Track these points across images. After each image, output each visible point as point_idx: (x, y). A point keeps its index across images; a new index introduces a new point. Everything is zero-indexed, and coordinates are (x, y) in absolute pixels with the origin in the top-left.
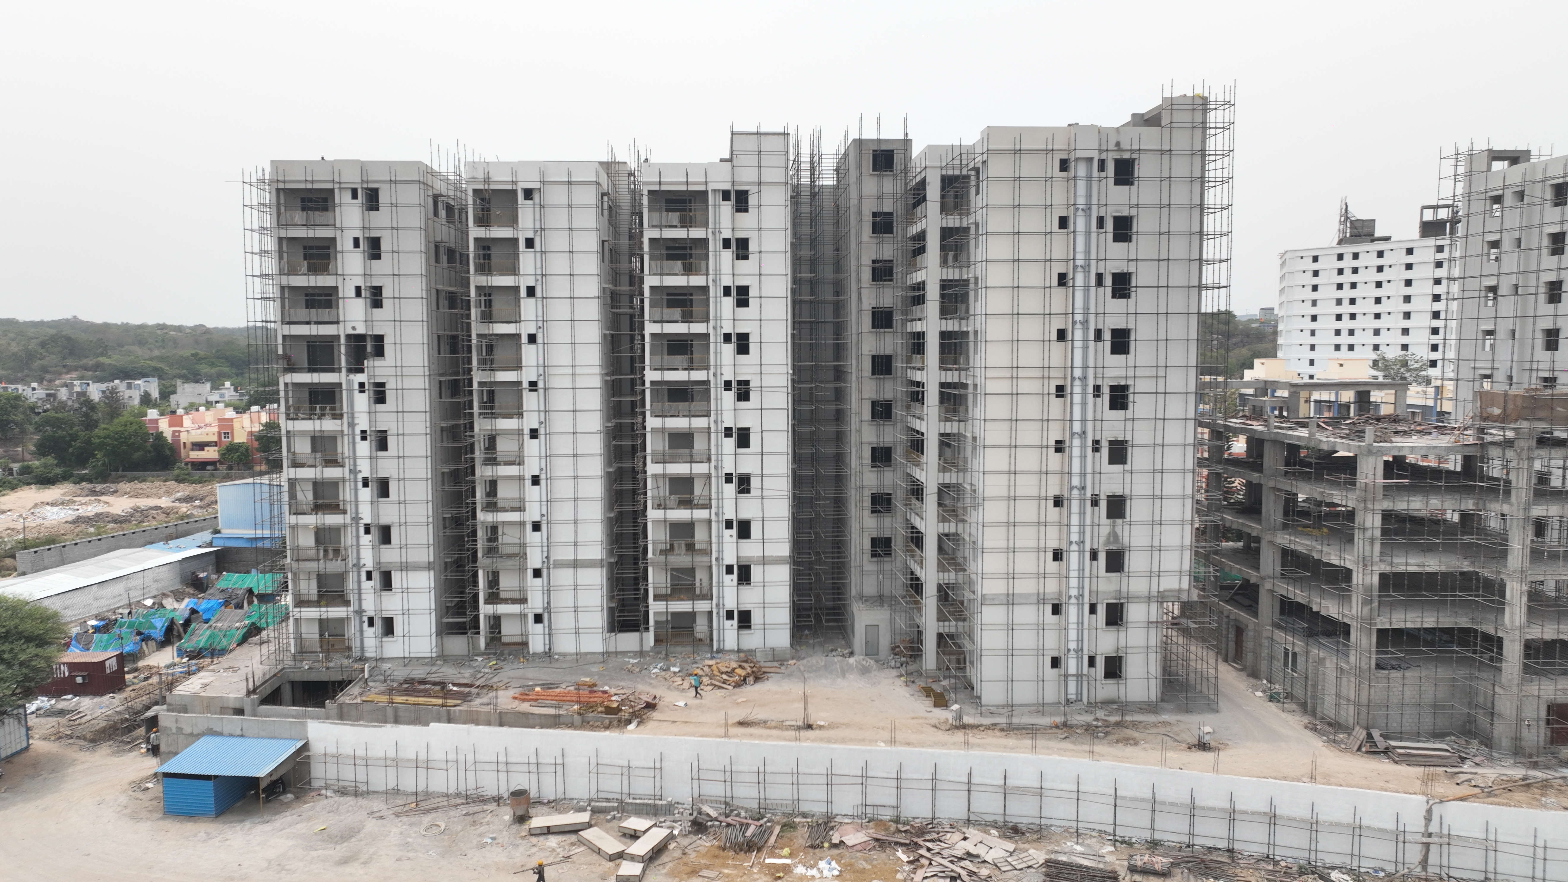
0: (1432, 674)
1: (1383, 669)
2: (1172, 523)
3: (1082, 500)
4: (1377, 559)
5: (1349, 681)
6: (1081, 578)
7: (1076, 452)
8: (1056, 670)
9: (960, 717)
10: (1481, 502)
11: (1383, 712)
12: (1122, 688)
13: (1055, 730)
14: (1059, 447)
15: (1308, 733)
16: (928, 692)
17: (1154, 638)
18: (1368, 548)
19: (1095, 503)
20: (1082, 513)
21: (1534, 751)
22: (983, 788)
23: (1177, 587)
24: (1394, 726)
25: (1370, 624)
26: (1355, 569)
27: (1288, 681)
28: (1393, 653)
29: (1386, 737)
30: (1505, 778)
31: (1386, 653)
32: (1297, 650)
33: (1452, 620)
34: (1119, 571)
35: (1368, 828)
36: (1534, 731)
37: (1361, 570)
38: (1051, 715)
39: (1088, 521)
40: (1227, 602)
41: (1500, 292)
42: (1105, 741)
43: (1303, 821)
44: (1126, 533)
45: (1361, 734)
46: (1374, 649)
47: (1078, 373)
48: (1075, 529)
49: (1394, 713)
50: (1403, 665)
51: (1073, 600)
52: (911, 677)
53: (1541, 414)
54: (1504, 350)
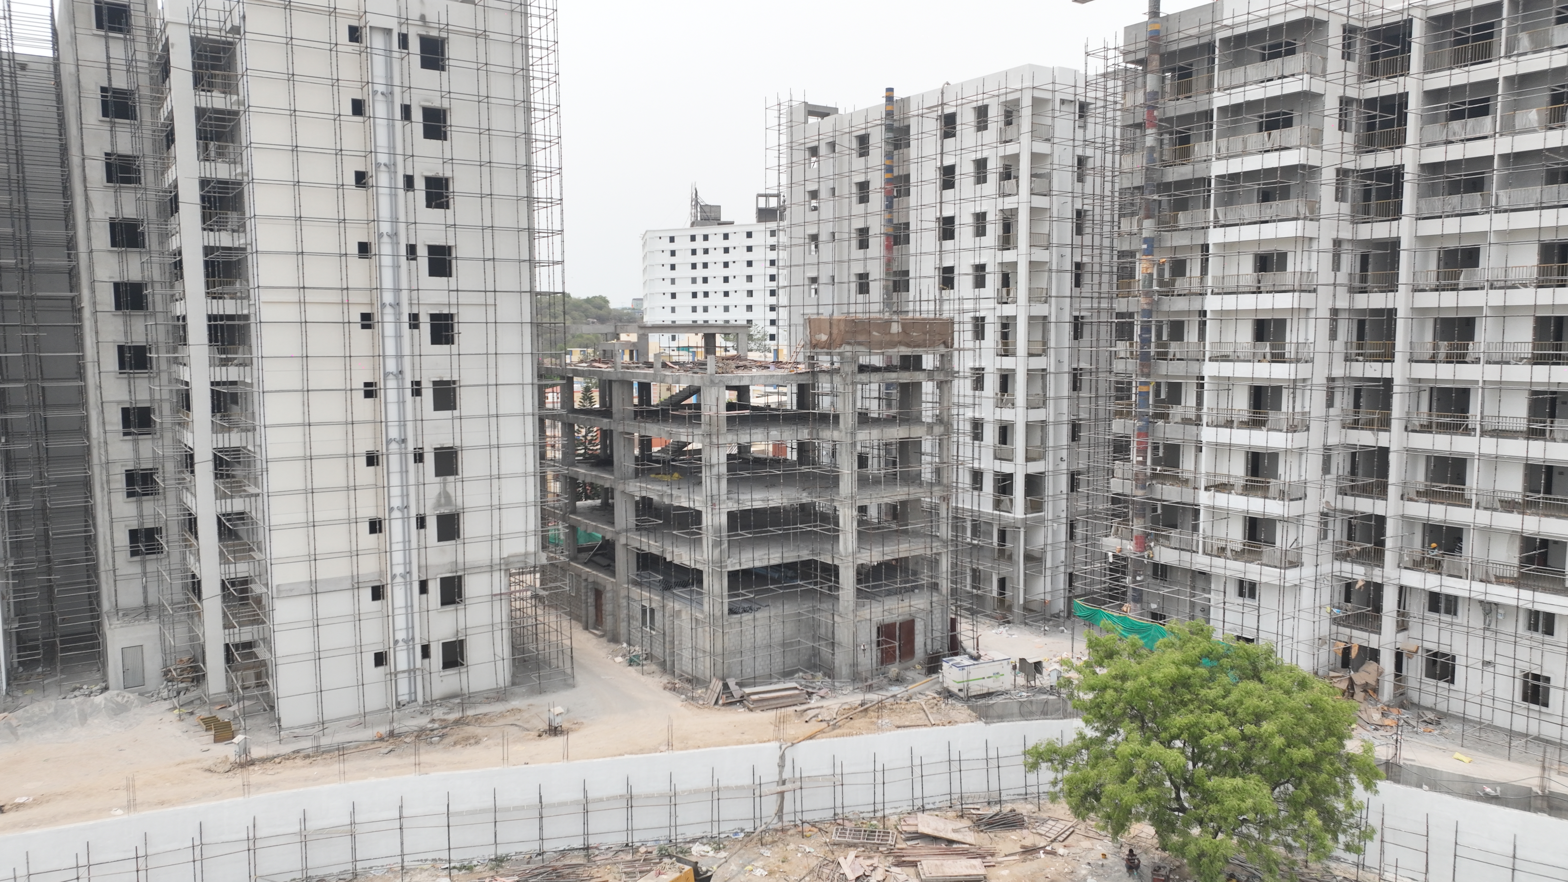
0: (780, 611)
1: (736, 613)
2: (514, 476)
3: (403, 455)
4: (725, 497)
5: (704, 631)
6: (407, 550)
7: (392, 395)
8: (381, 669)
9: (246, 751)
10: (815, 431)
11: (737, 659)
12: (464, 676)
13: (378, 744)
14: (370, 391)
15: (668, 694)
16: (211, 723)
17: (501, 613)
18: (715, 486)
19: (419, 457)
20: (404, 472)
21: (869, 675)
22: (273, 842)
23: (523, 551)
24: (748, 672)
25: (721, 567)
26: (704, 510)
27: (646, 641)
28: (744, 595)
29: (741, 685)
30: (847, 707)
31: (737, 595)
32: (654, 605)
33: (795, 554)
34: (453, 539)
35: (727, 788)
36: (868, 654)
37: (709, 509)
38: (373, 725)
39: (412, 480)
40: (585, 564)
41: (821, 238)
42: (440, 746)
43: (661, 796)
44: (459, 493)
45: (717, 685)
46: (726, 593)
47: (388, 298)
48: (396, 491)
49: (747, 658)
50: (755, 607)
51: (399, 579)
52: (187, 709)
53: (861, 338)
54: (826, 294)
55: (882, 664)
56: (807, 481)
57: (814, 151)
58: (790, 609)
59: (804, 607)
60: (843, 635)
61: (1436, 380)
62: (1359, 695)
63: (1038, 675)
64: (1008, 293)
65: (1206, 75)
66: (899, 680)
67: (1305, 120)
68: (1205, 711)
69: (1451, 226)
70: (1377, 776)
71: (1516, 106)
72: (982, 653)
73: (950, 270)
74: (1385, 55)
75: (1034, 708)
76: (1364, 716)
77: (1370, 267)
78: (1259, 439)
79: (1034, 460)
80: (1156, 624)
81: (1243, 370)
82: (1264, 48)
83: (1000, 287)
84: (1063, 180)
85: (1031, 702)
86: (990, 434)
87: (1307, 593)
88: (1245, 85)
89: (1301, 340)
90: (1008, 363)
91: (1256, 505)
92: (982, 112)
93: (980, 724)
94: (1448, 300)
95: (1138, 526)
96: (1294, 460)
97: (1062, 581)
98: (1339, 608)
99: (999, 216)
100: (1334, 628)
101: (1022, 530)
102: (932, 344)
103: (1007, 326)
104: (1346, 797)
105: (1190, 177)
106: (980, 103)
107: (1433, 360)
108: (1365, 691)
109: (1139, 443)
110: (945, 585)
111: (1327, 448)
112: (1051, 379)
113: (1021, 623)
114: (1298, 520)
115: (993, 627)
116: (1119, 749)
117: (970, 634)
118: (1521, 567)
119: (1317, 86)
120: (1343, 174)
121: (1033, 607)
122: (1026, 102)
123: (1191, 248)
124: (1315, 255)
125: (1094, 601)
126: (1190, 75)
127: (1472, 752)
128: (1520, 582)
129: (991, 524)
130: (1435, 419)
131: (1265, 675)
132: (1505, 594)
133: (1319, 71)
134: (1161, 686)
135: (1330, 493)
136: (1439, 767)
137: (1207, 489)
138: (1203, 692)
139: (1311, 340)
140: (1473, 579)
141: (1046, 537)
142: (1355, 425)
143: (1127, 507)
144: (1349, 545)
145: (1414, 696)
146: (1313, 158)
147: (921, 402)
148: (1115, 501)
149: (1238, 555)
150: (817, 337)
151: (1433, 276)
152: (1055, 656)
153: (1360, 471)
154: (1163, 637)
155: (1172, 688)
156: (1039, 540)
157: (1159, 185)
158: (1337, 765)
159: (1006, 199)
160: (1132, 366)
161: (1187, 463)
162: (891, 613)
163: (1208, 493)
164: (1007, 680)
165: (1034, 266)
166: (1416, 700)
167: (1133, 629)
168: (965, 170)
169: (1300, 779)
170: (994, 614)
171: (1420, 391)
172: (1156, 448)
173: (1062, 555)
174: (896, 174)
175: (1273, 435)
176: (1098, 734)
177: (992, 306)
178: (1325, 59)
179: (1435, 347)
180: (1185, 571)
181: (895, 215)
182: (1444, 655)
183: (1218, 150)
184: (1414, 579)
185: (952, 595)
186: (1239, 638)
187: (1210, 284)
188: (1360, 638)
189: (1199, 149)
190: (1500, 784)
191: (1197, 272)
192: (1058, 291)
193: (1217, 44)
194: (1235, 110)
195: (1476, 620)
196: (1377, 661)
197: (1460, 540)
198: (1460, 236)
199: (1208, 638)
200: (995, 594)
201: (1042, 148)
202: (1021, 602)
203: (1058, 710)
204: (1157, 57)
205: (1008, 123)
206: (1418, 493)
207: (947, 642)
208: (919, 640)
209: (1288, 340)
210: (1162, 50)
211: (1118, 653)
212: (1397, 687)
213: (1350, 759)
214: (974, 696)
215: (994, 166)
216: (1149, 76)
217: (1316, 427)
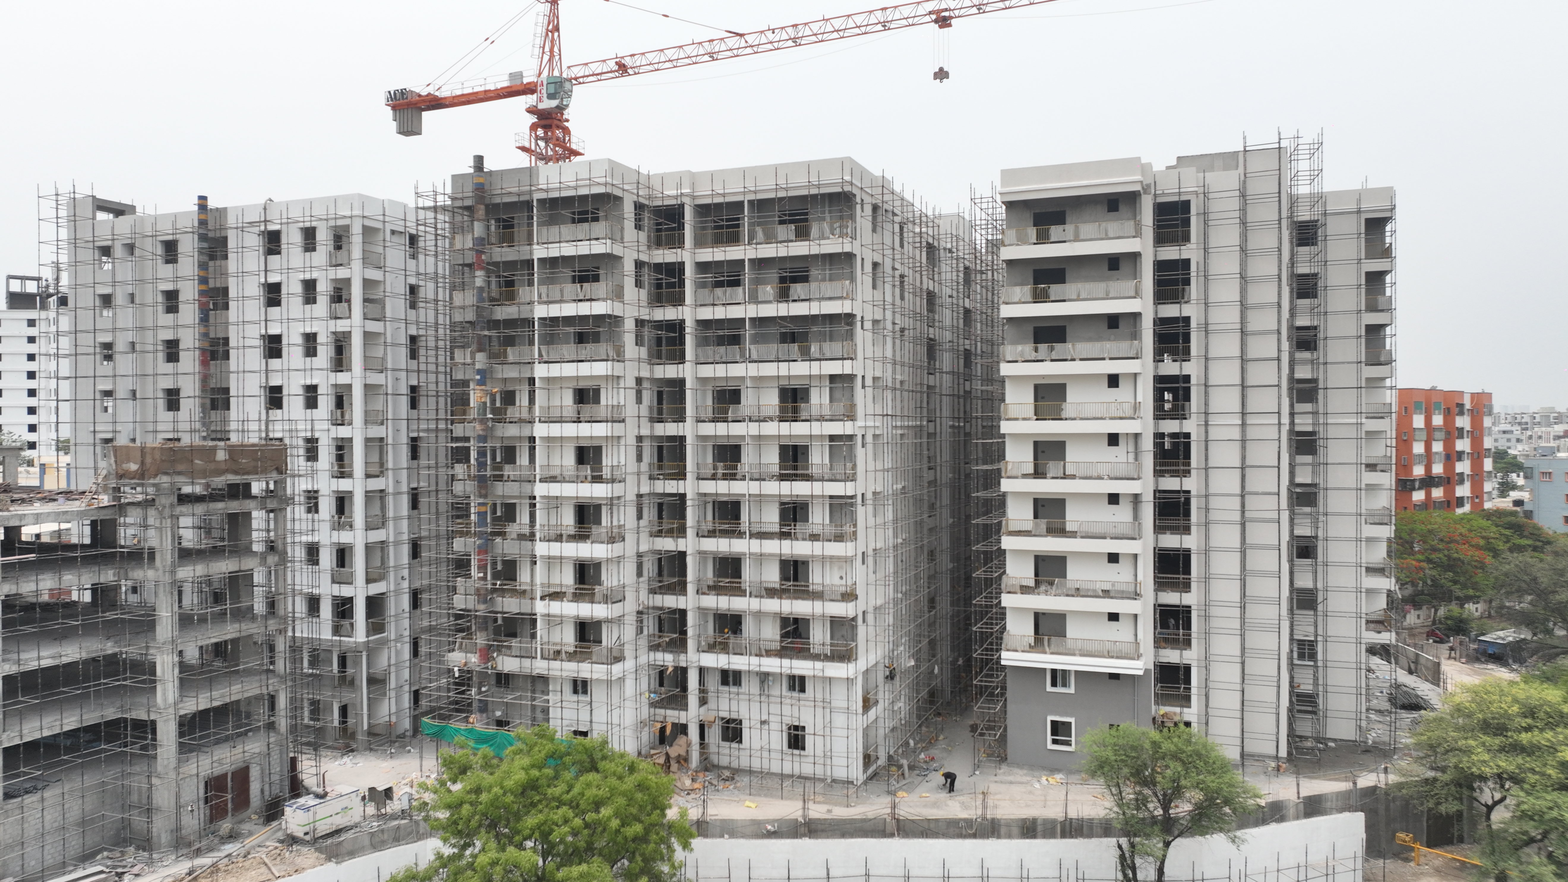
0: (77, 785)
1: (14, 797)
10: (122, 572)
21: (196, 837)
28: (25, 774)
31: (17, 776)
33: (98, 714)
36: (194, 814)
41: (117, 348)
50: (40, 786)
53: (180, 467)
54: (126, 411)
55: (211, 821)
56: (112, 629)
57: (106, 251)
58: (91, 779)
59: (109, 774)
60: (163, 797)
61: (717, 494)
62: (674, 766)
63: (388, 802)
64: (343, 415)
65: (526, 228)
66: (232, 836)
67: (610, 276)
68: (553, 808)
69: (720, 371)
70: (692, 836)
71: (757, 282)
72: (328, 789)
73: (278, 389)
74: (667, 230)
75: (386, 836)
76: (679, 784)
77: (664, 402)
78: (585, 550)
79: (375, 581)
80: (502, 731)
81: (569, 490)
82: (574, 213)
83: (334, 408)
84: (396, 307)
85: (382, 831)
86: (327, 558)
87: (630, 683)
88: (560, 242)
89: (615, 464)
90: (344, 485)
91: (585, 610)
92: (309, 234)
93: (331, 866)
94: (721, 429)
95: (481, 639)
96: (613, 568)
97: (406, 700)
98: (655, 692)
99: (331, 339)
100: (652, 710)
101: (364, 654)
102: (265, 471)
103: (342, 449)
104: (669, 860)
105: (516, 316)
106: (308, 225)
107: (714, 477)
108: (678, 762)
109: (479, 560)
110: (283, 723)
111: (639, 555)
112: (390, 500)
113: (365, 750)
114: (619, 620)
115: (335, 758)
116: (478, 860)
117: (313, 771)
118: (781, 642)
119: (617, 250)
120: (640, 323)
121: (377, 730)
122: (356, 229)
123: (520, 380)
124: (622, 391)
125: (442, 717)
126: (512, 226)
127: (757, 798)
128: (782, 653)
129: (330, 652)
130: (718, 527)
131: (601, 765)
132: (772, 664)
133: (618, 238)
134: (512, 793)
135: (643, 594)
136: (735, 817)
137: (542, 598)
138: (550, 791)
139: (623, 463)
140: (750, 655)
141: (389, 658)
142: (659, 534)
143: (469, 621)
144: (660, 637)
145: (714, 759)
146: (617, 309)
147: (250, 530)
148: (458, 617)
149: (572, 656)
150: (124, 466)
151: (710, 410)
152: (403, 778)
153: (665, 572)
154: (511, 745)
155: (522, 793)
156: (383, 661)
157: (489, 322)
158: (662, 833)
159: (338, 321)
160: (470, 487)
161: (524, 576)
162: (221, 764)
163: (543, 602)
164: (357, 811)
165: (369, 389)
166: (716, 762)
167: (483, 739)
168: (292, 288)
169: (634, 853)
170: (336, 745)
171: (706, 503)
172: (494, 564)
173: (406, 674)
174: (211, 284)
175: (596, 546)
176: (456, 850)
177: (326, 427)
178: (622, 229)
179: (715, 468)
180: (526, 677)
181: (212, 329)
182: (734, 720)
183: (540, 296)
184: (711, 660)
185: (291, 733)
186: (576, 733)
187: (537, 414)
188: (673, 716)
189: (523, 293)
190: (777, 820)
191: (525, 402)
192: (394, 413)
193: (535, 204)
194: (551, 263)
195: (755, 688)
196: (686, 734)
197: (740, 623)
198: (727, 378)
199: (552, 739)
200: (336, 723)
201: (374, 274)
202: (365, 727)
203: (411, 833)
204: (483, 207)
205: (338, 247)
206: (709, 587)
207: (287, 783)
208: (255, 788)
209: (604, 464)
210: (487, 201)
211: (470, 767)
212: (701, 754)
213: (671, 826)
214: (321, 837)
215: (323, 288)
216: (476, 223)
217: (630, 538)
